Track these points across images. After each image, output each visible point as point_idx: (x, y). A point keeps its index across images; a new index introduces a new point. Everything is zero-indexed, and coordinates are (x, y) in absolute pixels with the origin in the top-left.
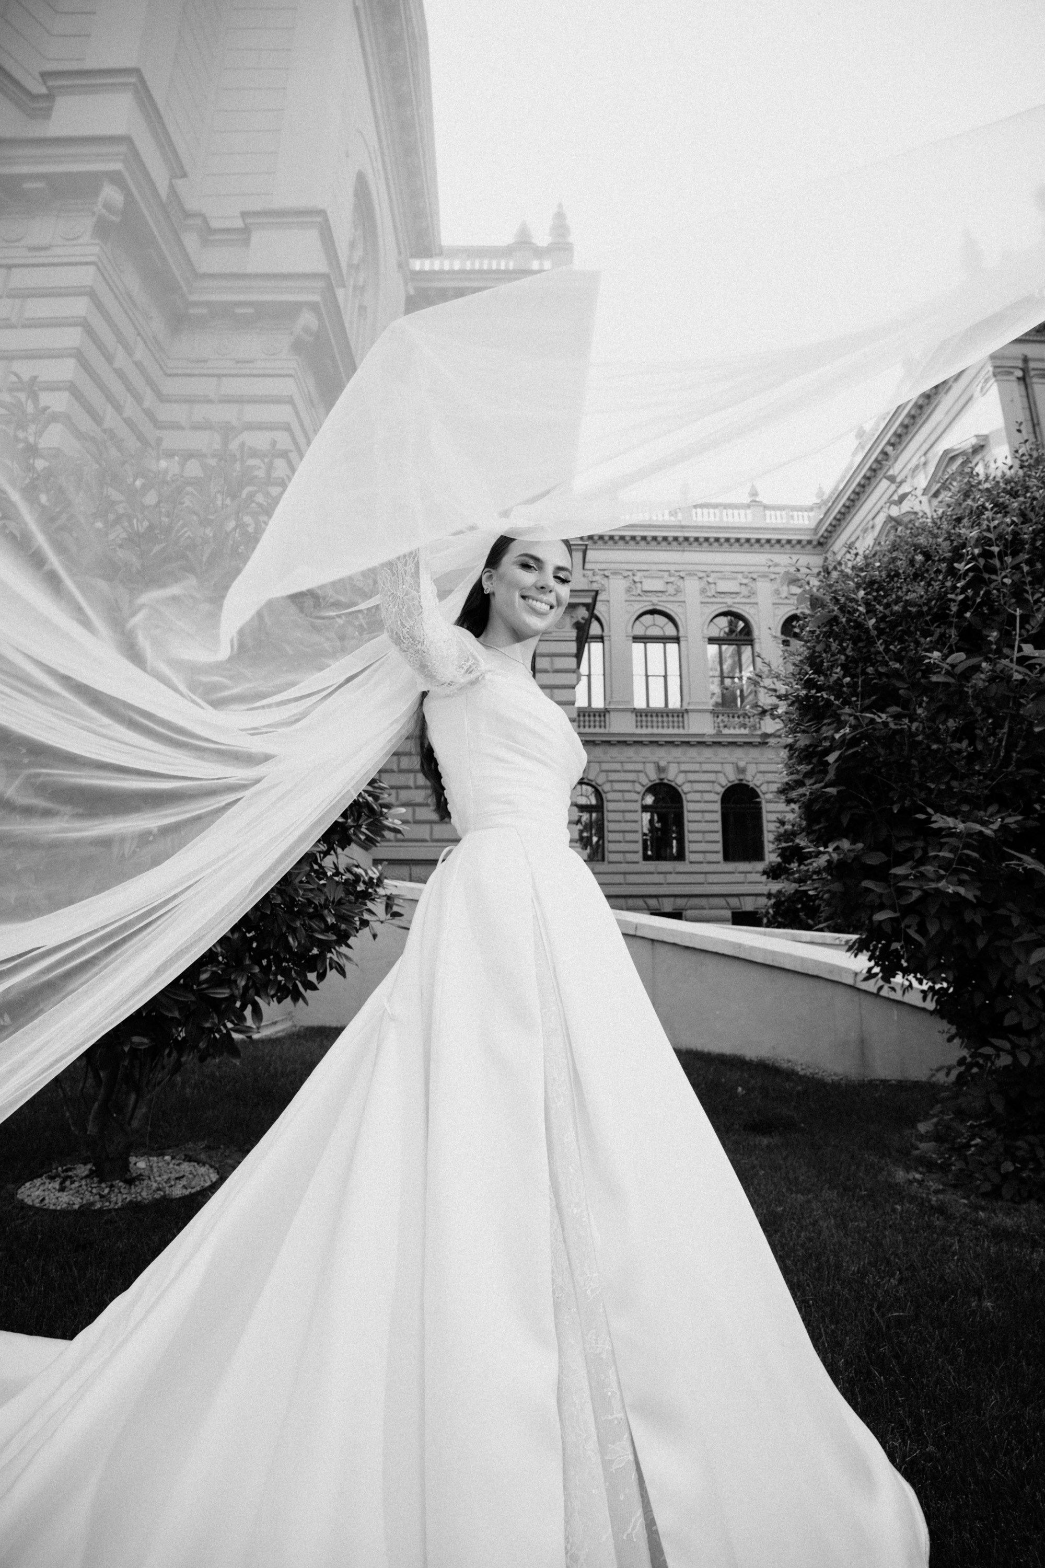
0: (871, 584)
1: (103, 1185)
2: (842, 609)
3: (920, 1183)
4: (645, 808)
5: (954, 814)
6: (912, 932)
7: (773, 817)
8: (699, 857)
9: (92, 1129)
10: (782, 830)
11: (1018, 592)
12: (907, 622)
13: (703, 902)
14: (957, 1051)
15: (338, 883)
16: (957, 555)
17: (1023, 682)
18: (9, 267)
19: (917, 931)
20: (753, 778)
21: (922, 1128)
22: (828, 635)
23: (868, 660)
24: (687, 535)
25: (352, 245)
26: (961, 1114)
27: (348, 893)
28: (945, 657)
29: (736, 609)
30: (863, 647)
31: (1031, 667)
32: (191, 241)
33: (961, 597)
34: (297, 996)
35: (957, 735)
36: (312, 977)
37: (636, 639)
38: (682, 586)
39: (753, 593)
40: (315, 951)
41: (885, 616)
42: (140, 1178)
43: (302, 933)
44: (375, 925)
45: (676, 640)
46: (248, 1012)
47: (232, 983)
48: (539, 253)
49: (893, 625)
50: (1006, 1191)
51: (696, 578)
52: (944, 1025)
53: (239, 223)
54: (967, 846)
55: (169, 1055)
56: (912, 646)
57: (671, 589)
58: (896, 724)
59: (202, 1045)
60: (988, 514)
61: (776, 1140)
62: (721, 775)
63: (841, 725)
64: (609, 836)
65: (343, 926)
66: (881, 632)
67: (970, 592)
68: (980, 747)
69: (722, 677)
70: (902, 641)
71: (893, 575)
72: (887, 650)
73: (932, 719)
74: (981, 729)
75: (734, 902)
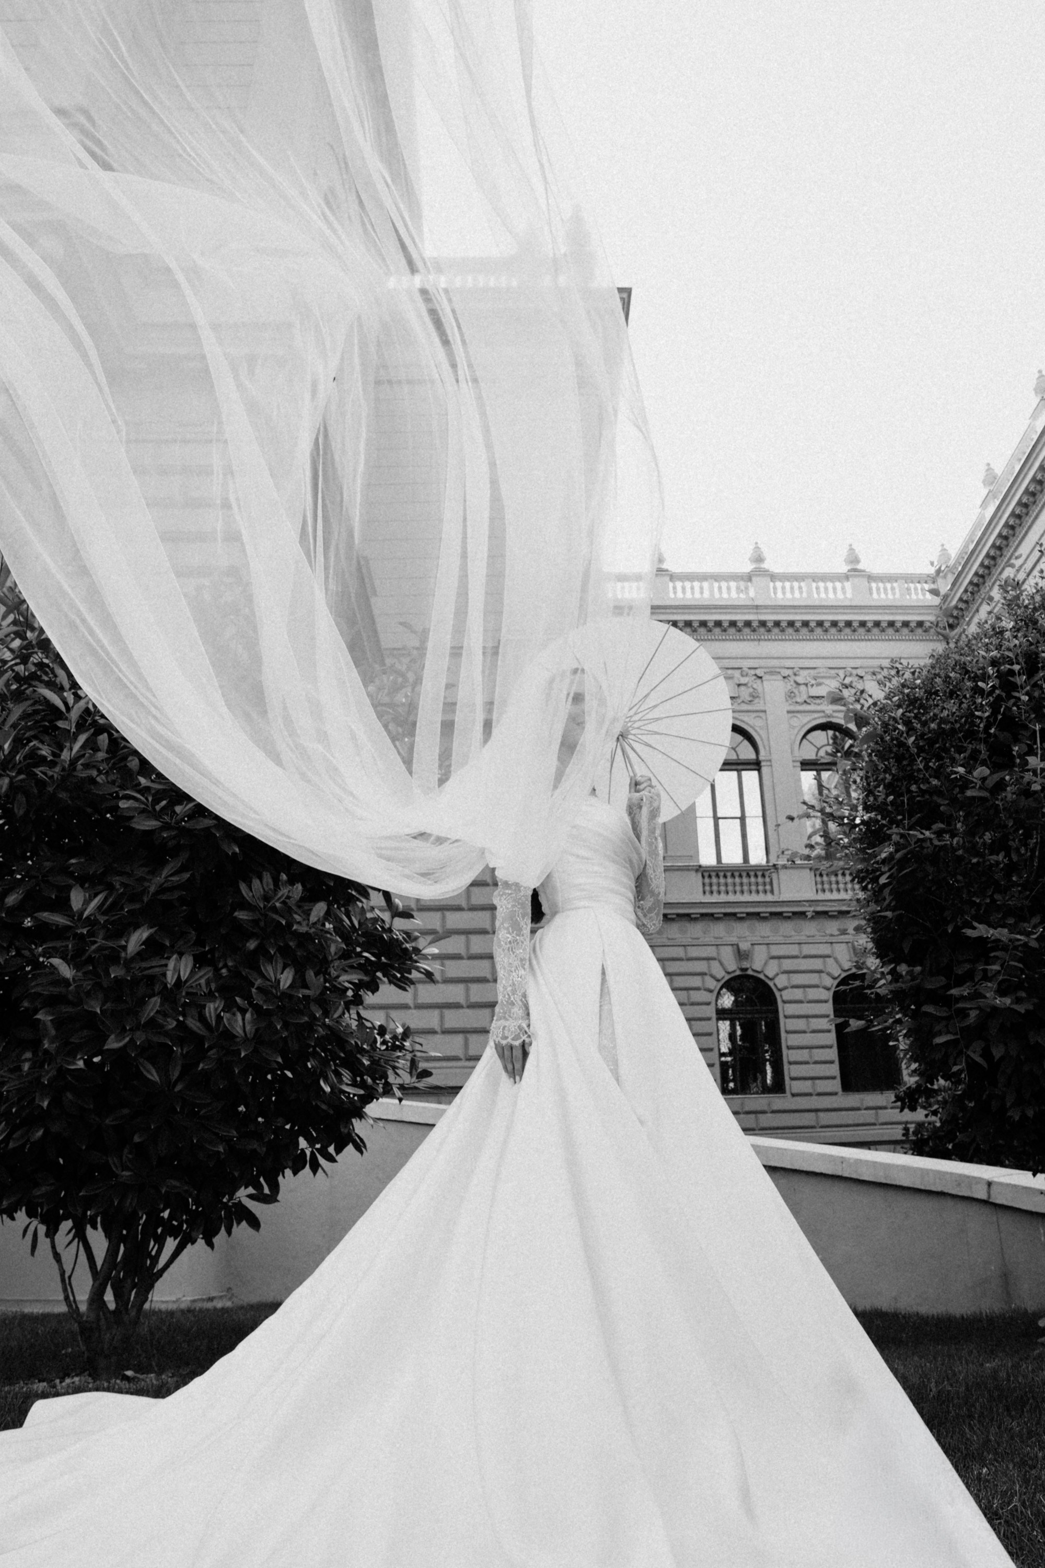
0: (911, 701)
2: (885, 727)
4: (722, 1014)
6: (976, 1057)
8: (805, 1086)
11: (1038, 707)
12: (943, 739)
19: (981, 1056)
23: (911, 778)
24: (763, 618)
29: (838, 720)
30: (908, 765)
33: (987, 714)
35: (994, 848)
38: (760, 689)
41: (923, 735)
45: (756, 765)
49: (931, 742)
51: (780, 677)
54: (1012, 956)
56: (948, 762)
57: (745, 694)
58: (940, 841)
62: (830, 961)
66: (921, 749)
68: (1015, 858)
70: (939, 758)
71: (931, 693)
72: (927, 767)
73: (970, 833)
74: (1014, 840)
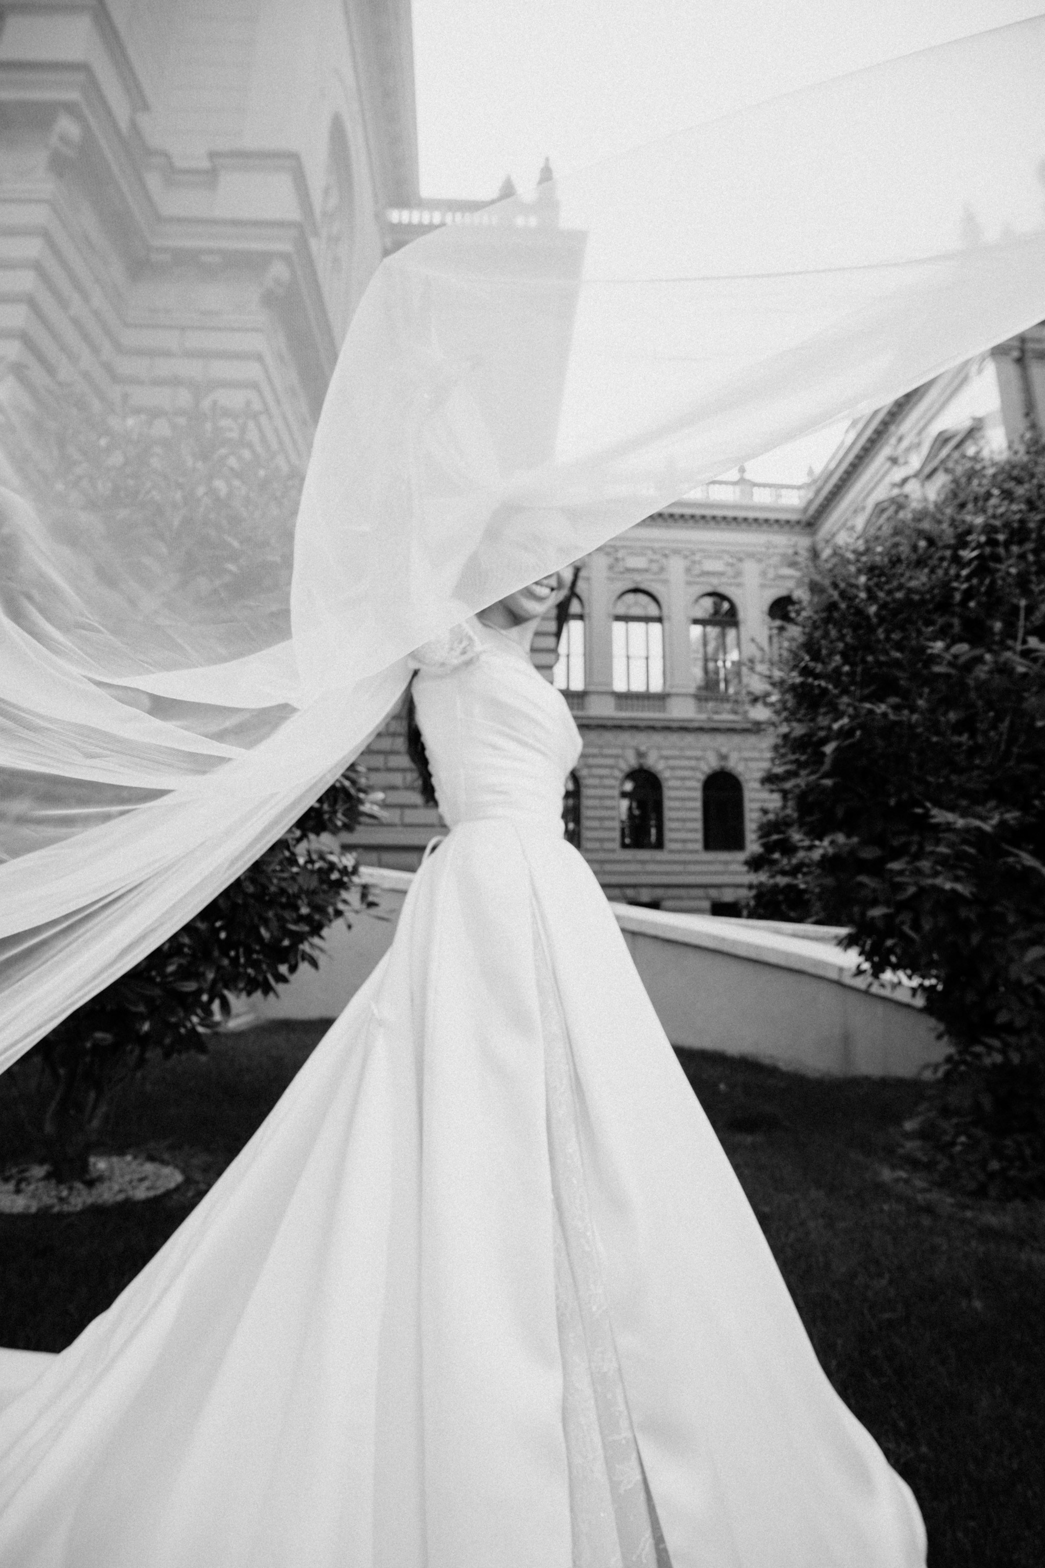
0: (872, 570)
1: (62, 1187)
2: (843, 594)
3: (906, 1181)
4: (624, 795)
5: (952, 809)
6: (906, 929)
7: (756, 805)
8: (678, 846)
9: (49, 1128)
10: (765, 819)
11: (1023, 582)
12: (909, 610)
13: (682, 892)
14: (944, 1049)
15: (312, 872)
16: (962, 541)
17: (1025, 675)
19: (911, 927)
20: (735, 765)
21: (909, 1126)
22: (827, 621)
23: (869, 648)
25: (326, 191)
26: (945, 1112)
27: (322, 881)
28: (947, 648)
29: (723, 590)
30: (864, 635)
31: (1035, 660)
32: (153, 181)
33: (965, 586)
34: (267, 989)
35: (958, 728)
36: (283, 969)
37: (618, 618)
38: (666, 565)
39: (738, 574)
40: (286, 943)
41: (887, 603)
42: (100, 1179)
43: (274, 924)
44: (350, 915)
45: (659, 620)
46: (216, 1006)
47: (199, 976)
48: (525, 208)
49: (895, 613)
50: (993, 1191)
51: (681, 556)
52: (932, 1022)
53: (205, 164)
54: (965, 841)
55: (132, 1052)
56: (914, 635)
57: (655, 567)
58: (895, 715)
59: (167, 1041)
60: (993, 501)
61: (759, 1138)
62: (702, 762)
63: (838, 716)
64: (586, 823)
65: (317, 917)
66: (882, 619)
67: (975, 581)
68: (980, 740)
69: (706, 660)
70: (903, 629)
71: (896, 561)
72: (888, 639)
73: (932, 711)
74: (982, 723)
75: (713, 893)
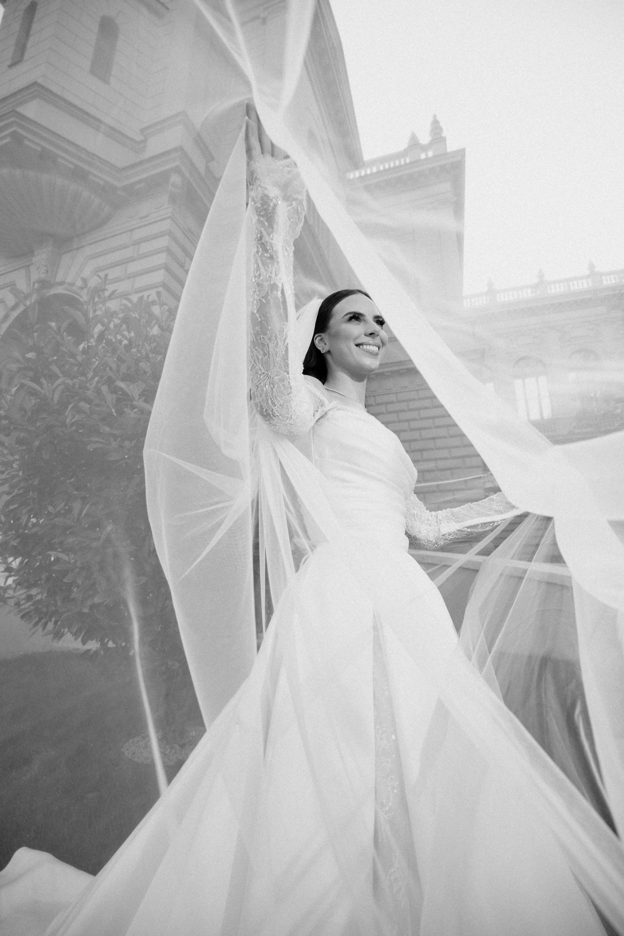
1: (167, 747)
18: (131, 231)
29: (588, 347)
45: (545, 373)
48: (424, 148)
